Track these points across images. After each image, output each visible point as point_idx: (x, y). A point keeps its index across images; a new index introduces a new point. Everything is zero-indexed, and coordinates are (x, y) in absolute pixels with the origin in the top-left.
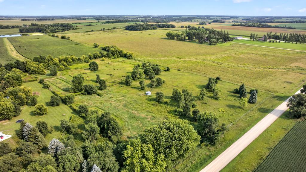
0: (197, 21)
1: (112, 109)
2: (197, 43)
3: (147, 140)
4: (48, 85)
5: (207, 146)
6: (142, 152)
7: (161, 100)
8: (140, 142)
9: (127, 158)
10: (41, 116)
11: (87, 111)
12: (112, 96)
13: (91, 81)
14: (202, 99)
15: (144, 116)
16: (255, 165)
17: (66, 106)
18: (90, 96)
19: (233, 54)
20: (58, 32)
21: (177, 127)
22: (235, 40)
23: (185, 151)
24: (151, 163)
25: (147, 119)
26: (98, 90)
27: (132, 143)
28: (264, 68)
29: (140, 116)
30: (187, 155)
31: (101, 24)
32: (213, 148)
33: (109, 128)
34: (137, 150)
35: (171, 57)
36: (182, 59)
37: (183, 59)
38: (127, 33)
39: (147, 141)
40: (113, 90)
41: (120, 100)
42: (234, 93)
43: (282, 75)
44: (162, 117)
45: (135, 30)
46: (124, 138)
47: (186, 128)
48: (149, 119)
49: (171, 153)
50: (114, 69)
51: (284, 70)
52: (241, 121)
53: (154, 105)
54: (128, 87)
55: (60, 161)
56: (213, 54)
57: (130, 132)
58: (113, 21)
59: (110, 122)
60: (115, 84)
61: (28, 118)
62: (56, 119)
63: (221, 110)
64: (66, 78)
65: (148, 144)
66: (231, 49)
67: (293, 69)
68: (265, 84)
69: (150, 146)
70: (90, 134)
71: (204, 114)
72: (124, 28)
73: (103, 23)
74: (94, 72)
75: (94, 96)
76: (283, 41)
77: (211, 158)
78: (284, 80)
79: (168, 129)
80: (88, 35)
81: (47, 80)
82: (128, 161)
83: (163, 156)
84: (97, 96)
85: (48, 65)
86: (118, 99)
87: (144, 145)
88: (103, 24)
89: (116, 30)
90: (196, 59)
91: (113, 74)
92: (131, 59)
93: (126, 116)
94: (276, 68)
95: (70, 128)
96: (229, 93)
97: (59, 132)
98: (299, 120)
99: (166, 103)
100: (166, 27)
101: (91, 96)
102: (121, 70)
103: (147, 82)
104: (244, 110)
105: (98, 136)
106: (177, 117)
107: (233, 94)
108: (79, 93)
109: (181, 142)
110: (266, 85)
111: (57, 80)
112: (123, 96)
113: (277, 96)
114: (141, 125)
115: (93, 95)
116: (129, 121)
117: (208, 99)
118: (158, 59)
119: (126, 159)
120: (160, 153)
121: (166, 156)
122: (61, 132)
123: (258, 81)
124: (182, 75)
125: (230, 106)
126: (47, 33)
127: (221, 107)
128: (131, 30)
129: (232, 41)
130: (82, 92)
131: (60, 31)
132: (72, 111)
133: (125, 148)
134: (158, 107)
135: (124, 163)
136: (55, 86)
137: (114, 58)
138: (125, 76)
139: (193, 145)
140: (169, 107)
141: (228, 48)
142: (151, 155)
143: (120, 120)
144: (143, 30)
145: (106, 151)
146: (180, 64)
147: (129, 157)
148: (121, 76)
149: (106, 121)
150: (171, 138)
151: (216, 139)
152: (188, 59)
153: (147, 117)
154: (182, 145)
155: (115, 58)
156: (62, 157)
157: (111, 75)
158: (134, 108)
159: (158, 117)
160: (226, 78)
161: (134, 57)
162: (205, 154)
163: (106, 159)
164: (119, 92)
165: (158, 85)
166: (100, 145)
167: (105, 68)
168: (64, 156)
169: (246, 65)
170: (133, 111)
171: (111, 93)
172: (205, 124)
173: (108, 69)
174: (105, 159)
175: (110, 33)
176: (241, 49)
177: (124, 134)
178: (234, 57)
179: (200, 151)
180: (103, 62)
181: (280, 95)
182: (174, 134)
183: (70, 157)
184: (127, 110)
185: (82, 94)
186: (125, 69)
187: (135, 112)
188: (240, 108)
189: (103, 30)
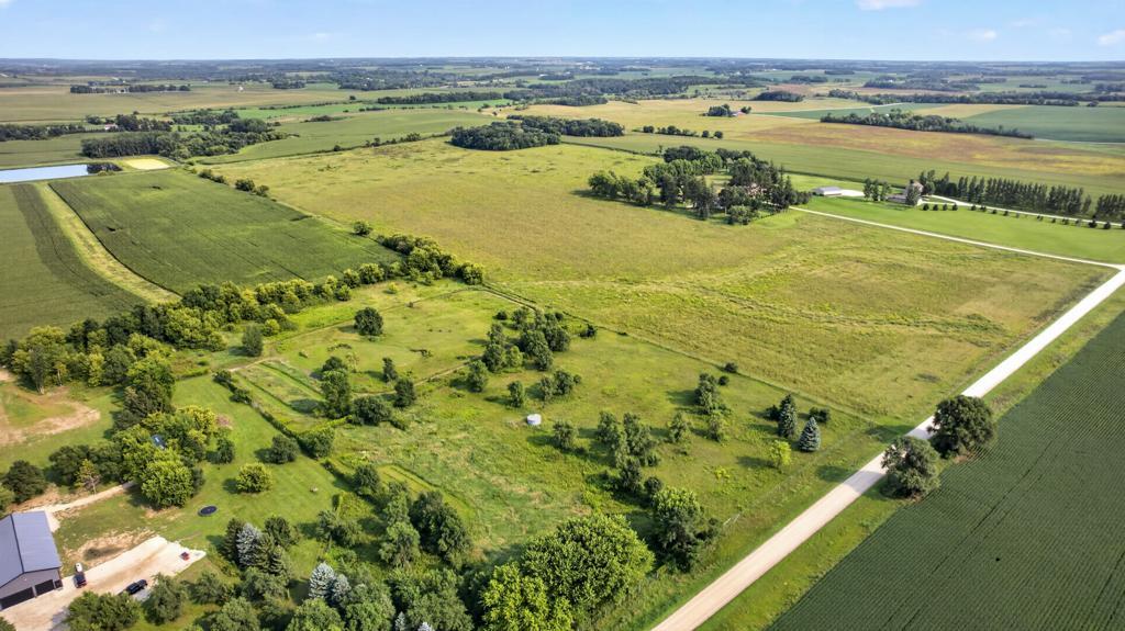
0: (702, 92)
1: (438, 472)
2: (691, 214)
3: (533, 568)
4: (247, 392)
5: (671, 572)
6: (522, 594)
7: (567, 445)
8: (517, 571)
9: (492, 606)
10: (254, 495)
11: (376, 481)
12: (433, 427)
13: (367, 376)
14: (677, 441)
15: (522, 492)
16: (770, 617)
17: (312, 461)
18: (375, 429)
19: (796, 266)
20: (218, 152)
21: (598, 534)
22: (814, 200)
23: (615, 589)
24: (542, 616)
25: (530, 499)
26: (393, 410)
27: (501, 575)
28: (878, 322)
29: (512, 491)
30: (621, 596)
31: (362, 110)
32: (684, 578)
33: (442, 532)
34: (512, 591)
35: (601, 276)
36: (635, 288)
37: (641, 287)
38: (457, 160)
39: (533, 571)
40: (434, 408)
41: (458, 442)
42: (766, 418)
43: (920, 351)
44: (570, 496)
45: (486, 149)
46: (476, 556)
47: (620, 536)
48: (537, 501)
49: (583, 595)
50: (431, 331)
51: (932, 331)
52: (765, 506)
53: (548, 458)
54: (476, 399)
55: (349, 615)
56: (734, 264)
57: (491, 537)
59: (444, 519)
60: (439, 388)
61: (225, 501)
62: (298, 504)
63: (722, 474)
64: (291, 364)
65: (534, 577)
66: (795, 242)
67: (958, 326)
68: (859, 386)
69: (539, 580)
70: (399, 548)
71: (666, 496)
72: (446, 135)
73: (371, 107)
74: (370, 340)
75: (383, 429)
76: (969, 201)
77: (675, 601)
78: (920, 369)
79: (580, 539)
80: (326, 173)
81: (237, 373)
82: (494, 614)
83: (567, 602)
84: (393, 430)
85: (228, 312)
86: (451, 437)
87: (527, 579)
88: (368, 109)
89: (418, 143)
90: (680, 286)
91: (428, 350)
92: (479, 286)
93: (477, 491)
94: (911, 320)
95: (343, 532)
96: (752, 417)
97: (314, 541)
98: (910, 501)
99: (580, 452)
100: (590, 135)
101: (377, 428)
102: (450, 331)
103: (529, 379)
104: (780, 472)
105: (416, 552)
106: (608, 494)
107: (762, 421)
108: (343, 420)
109: (605, 571)
110: (861, 390)
111: (267, 370)
112: (465, 429)
113: (881, 428)
114: (516, 519)
115: (381, 424)
116: (484, 508)
117: (693, 437)
118: (561, 284)
119: (489, 609)
120: (560, 595)
121: (572, 602)
122: (318, 541)
123: (846, 372)
124: (631, 353)
125: (746, 462)
126: (181, 160)
127: (725, 465)
128: (471, 147)
129: (804, 203)
130: (351, 417)
131: (225, 148)
132: (332, 478)
133: (485, 582)
134: (560, 466)
135: (485, 618)
136: (265, 395)
137: (423, 280)
138: (464, 358)
139: (635, 574)
140: (587, 464)
141: (787, 236)
142: (541, 600)
143: (462, 504)
144: (511, 148)
145: (445, 592)
146: (626, 307)
147: (495, 606)
148: (453, 355)
149: (433, 513)
150: (585, 562)
151: (691, 557)
152: (654, 288)
153: (531, 494)
154: (607, 576)
155: (428, 284)
156: (354, 608)
157: (423, 351)
158: (497, 467)
159: (559, 495)
160: (754, 363)
161: (488, 279)
162: (666, 593)
163: (447, 609)
164: (452, 415)
165: (560, 391)
166: (427, 578)
167: (402, 323)
168: (358, 606)
169: (825, 311)
170: (494, 478)
171: (431, 418)
172: (666, 521)
173: (410, 328)
174: (445, 611)
175: (399, 160)
176: (826, 242)
177: (475, 542)
178: (798, 275)
179: (655, 585)
180: (392, 297)
181: (889, 424)
182: (591, 552)
183: (370, 608)
184: (477, 472)
185: (350, 421)
186: (463, 328)
187: (500, 481)
188: (770, 465)
189: (373, 144)
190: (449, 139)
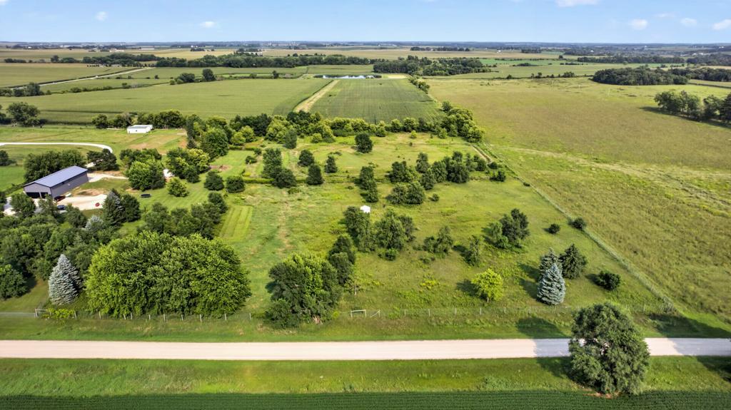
37: (602, 165)
40: (325, 190)
50: (399, 157)
53: (332, 231)
54: (357, 192)
58: (597, 57)
63: (428, 284)
84: (285, 193)
88: (567, 64)
89: (571, 78)
92: (473, 144)
101: (279, 189)
102: (409, 159)
115: (284, 189)
126: (415, 76)
128: (605, 82)
130: (273, 179)
131: (444, 73)
144: (634, 84)
155: (441, 137)
161: (488, 141)
164: (328, 196)
167: (389, 151)
189: (537, 77)
190: (592, 78)
